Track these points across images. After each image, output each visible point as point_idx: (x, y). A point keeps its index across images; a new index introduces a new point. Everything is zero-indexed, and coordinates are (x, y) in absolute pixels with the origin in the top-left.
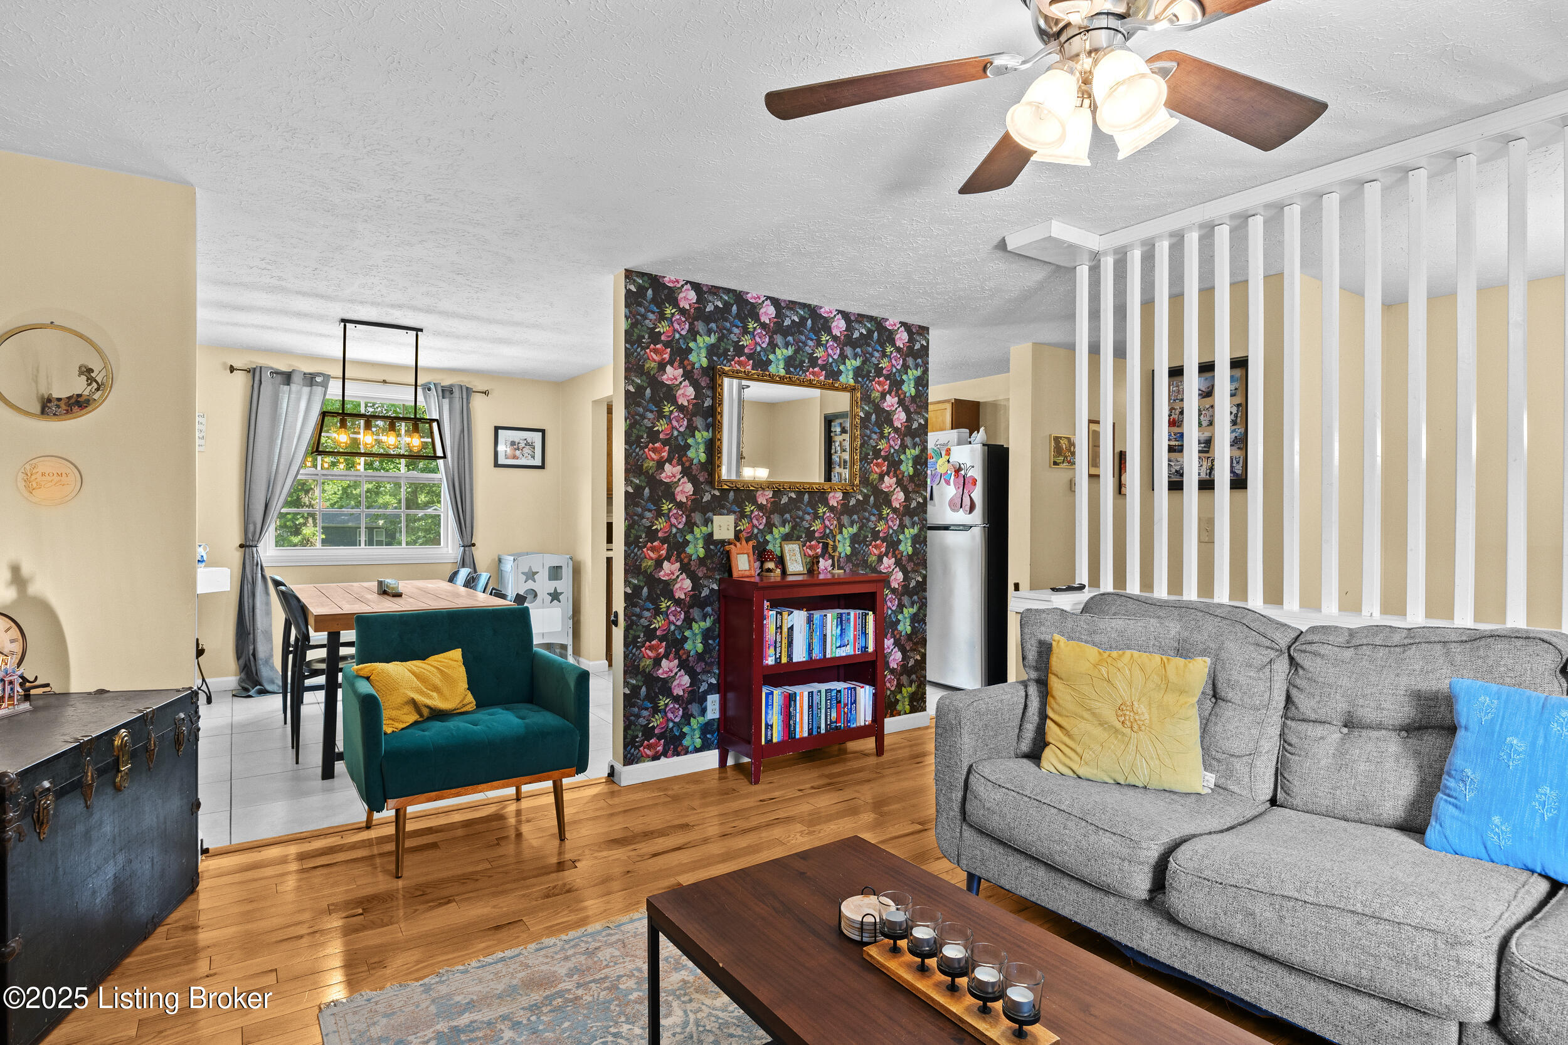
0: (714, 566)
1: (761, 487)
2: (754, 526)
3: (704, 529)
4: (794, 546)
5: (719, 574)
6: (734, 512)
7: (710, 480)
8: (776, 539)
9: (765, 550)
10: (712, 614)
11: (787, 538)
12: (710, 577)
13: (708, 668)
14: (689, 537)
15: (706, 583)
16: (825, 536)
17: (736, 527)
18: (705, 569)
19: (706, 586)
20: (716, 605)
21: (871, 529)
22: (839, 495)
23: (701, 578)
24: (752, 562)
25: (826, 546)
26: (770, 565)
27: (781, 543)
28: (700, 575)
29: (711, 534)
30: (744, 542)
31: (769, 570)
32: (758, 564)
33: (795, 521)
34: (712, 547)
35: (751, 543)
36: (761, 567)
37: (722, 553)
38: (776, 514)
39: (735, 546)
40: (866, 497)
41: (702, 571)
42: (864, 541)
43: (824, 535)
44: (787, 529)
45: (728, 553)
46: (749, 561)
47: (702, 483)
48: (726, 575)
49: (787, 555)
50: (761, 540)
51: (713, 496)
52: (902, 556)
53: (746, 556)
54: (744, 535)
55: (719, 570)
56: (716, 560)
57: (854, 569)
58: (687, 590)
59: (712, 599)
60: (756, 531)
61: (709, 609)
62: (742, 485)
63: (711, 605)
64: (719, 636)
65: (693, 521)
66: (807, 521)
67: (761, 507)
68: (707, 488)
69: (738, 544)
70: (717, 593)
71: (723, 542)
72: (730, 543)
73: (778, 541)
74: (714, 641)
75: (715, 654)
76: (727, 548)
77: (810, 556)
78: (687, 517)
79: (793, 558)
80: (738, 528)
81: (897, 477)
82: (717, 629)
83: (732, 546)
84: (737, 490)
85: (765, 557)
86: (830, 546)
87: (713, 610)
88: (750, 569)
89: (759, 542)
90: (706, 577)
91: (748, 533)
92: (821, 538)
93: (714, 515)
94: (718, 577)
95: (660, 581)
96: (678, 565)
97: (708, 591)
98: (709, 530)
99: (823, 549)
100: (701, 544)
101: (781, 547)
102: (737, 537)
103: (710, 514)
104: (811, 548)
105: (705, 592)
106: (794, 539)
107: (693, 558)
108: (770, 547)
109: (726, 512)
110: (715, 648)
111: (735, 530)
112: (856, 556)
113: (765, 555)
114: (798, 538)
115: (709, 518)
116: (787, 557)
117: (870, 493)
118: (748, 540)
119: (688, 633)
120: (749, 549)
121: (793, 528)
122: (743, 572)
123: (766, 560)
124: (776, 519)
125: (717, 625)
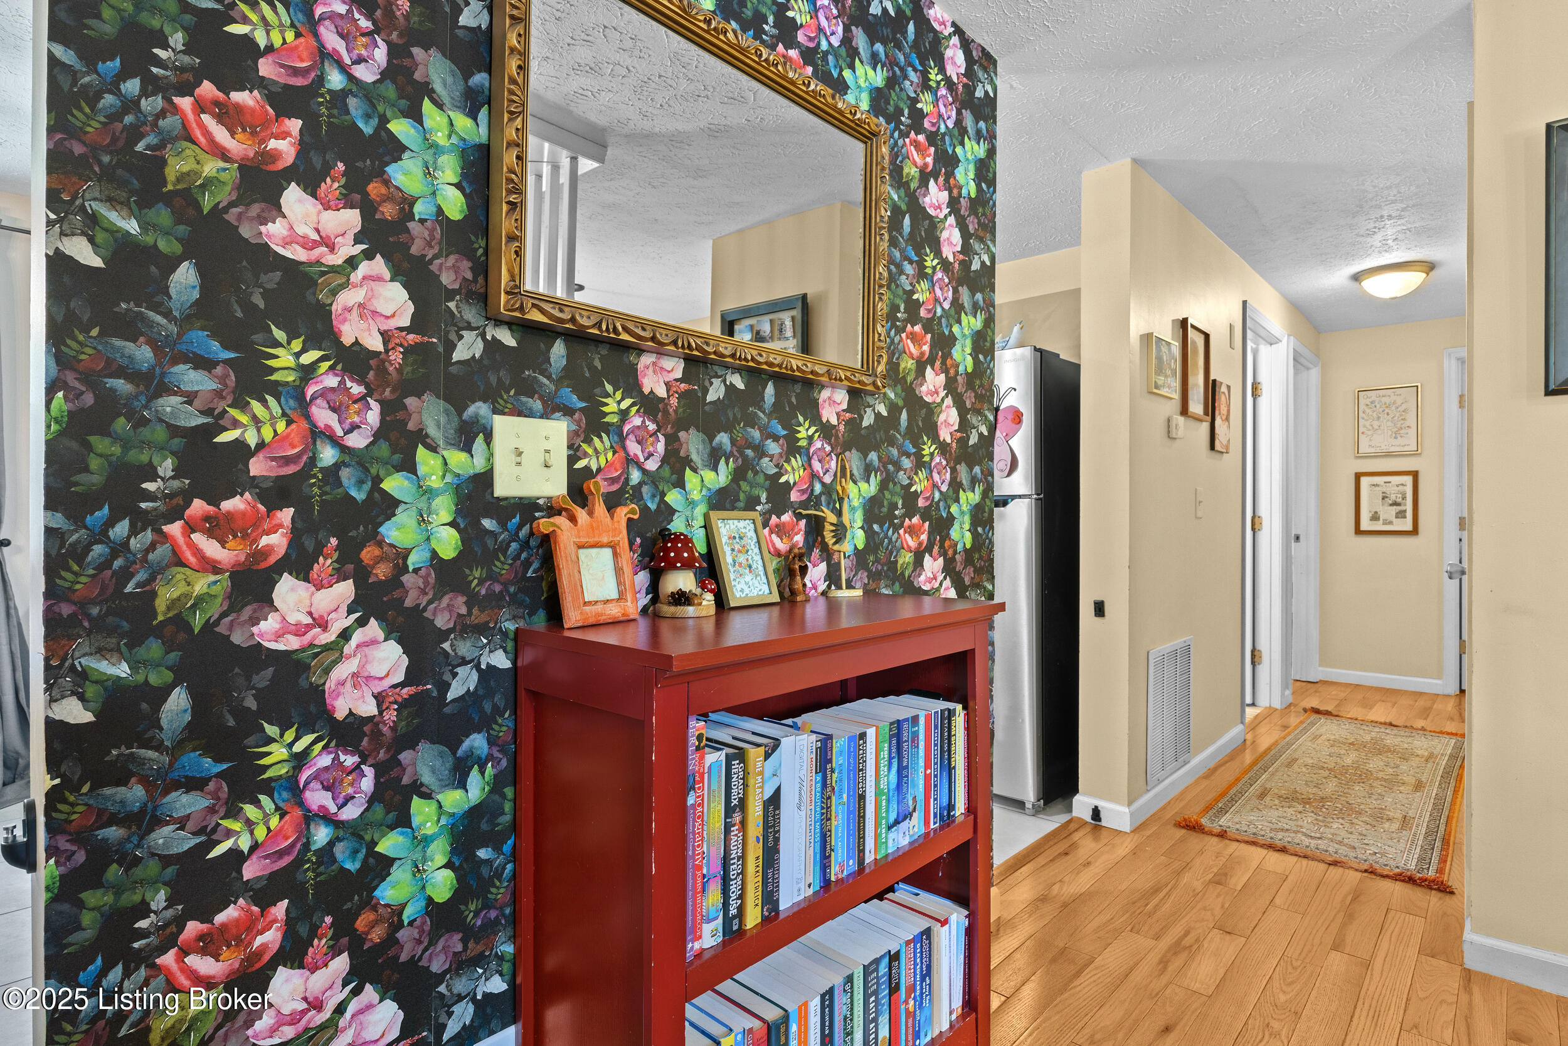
0: (497, 588)
1: (653, 339)
2: (631, 461)
3: (457, 459)
4: (742, 524)
5: (514, 618)
6: (568, 412)
7: (479, 287)
8: (692, 504)
9: (665, 535)
10: (490, 757)
11: (722, 500)
12: (481, 629)
13: (474, 948)
14: (395, 484)
15: (465, 648)
16: (812, 501)
17: (572, 460)
18: (461, 600)
19: (464, 662)
20: (504, 725)
21: (903, 487)
22: (841, 397)
23: (444, 635)
24: (628, 570)
25: (815, 526)
26: (682, 581)
27: (706, 517)
28: (442, 621)
29: (485, 479)
30: (600, 509)
31: (682, 598)
32: (643, 578)
33: (742, 454)
34: (488, 523)
35: (622, 513)
36: (654, 587)
37: (525, 545)
38: (692, 431)
39: (573, 519)
40: (894, 409)
41: (450, 607)
42: (891, 516)
43: (809, 499)
44: (719, 478)
45: (547, 542)
46: (618, 571)
47: (450, 294)
48: (539, 621)
49: (727, 549)
50: (653, 506)
51: (493, 346)
52: (955, 552)
53: (607, 553)
54: (600, 486)
55: (514, 601)
56: (502, 567)
57: (872, 586)
58: (387, 683)
59: (487, 707)
60: (635, 476)
61: (477, 742)
62: (594, 319)
63: (484, 724)
64: (515, 827)
65: (411, 426)
66: (772, 457)
67: (650, 405)
68: (470, 314)
69: (581, 514)
70: (508, 683)
71: (527, 508)
72: (552, 509)
73: (701, 509)
74: (498, 849)
75: (500, 892)
76: (544, 525)
77: (778, 554)
78: (387, 408)
79: (742, 559)
80: (580, 464)
81: (947, 372)
82: (508, 807)
83: (562, 521)
84: (577, 338)
85: (665, 558)
86: (828, 527)
87: (491, 742)
88: (621, 597)
89: (645, 509)
90: (464, 628)
91: (613, 481)
92: (804, 505)
93: (496, 411)
94: (511, 626)
95: (257, 655)
96: (345, 590)
97: (475, 676)
98: (479, 464)
99: (807, 534)
100: (444, 509)
101: (707, 526)
102: (578, 491)
103: (479, 409)
104: (780, 530)
105: (464, 682)
106: (741, 504)
107: (413, 560)
108: (677, 525)
109: (537, 405)
110: (499, 875)
111: (571, 471)
112: (875, 553)
113: (667, 551)
114: (751, 504)
115: (475, 420)
116: (727, 556)
117: (900, 403)
118: (612, 502)
119: (389, 844)
120: (616, 531)
121: (738, 475)
122: (599, 608)
123: (672, 566)
124: (693, 443)
125: (509, 792)
